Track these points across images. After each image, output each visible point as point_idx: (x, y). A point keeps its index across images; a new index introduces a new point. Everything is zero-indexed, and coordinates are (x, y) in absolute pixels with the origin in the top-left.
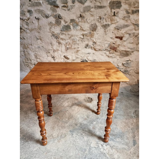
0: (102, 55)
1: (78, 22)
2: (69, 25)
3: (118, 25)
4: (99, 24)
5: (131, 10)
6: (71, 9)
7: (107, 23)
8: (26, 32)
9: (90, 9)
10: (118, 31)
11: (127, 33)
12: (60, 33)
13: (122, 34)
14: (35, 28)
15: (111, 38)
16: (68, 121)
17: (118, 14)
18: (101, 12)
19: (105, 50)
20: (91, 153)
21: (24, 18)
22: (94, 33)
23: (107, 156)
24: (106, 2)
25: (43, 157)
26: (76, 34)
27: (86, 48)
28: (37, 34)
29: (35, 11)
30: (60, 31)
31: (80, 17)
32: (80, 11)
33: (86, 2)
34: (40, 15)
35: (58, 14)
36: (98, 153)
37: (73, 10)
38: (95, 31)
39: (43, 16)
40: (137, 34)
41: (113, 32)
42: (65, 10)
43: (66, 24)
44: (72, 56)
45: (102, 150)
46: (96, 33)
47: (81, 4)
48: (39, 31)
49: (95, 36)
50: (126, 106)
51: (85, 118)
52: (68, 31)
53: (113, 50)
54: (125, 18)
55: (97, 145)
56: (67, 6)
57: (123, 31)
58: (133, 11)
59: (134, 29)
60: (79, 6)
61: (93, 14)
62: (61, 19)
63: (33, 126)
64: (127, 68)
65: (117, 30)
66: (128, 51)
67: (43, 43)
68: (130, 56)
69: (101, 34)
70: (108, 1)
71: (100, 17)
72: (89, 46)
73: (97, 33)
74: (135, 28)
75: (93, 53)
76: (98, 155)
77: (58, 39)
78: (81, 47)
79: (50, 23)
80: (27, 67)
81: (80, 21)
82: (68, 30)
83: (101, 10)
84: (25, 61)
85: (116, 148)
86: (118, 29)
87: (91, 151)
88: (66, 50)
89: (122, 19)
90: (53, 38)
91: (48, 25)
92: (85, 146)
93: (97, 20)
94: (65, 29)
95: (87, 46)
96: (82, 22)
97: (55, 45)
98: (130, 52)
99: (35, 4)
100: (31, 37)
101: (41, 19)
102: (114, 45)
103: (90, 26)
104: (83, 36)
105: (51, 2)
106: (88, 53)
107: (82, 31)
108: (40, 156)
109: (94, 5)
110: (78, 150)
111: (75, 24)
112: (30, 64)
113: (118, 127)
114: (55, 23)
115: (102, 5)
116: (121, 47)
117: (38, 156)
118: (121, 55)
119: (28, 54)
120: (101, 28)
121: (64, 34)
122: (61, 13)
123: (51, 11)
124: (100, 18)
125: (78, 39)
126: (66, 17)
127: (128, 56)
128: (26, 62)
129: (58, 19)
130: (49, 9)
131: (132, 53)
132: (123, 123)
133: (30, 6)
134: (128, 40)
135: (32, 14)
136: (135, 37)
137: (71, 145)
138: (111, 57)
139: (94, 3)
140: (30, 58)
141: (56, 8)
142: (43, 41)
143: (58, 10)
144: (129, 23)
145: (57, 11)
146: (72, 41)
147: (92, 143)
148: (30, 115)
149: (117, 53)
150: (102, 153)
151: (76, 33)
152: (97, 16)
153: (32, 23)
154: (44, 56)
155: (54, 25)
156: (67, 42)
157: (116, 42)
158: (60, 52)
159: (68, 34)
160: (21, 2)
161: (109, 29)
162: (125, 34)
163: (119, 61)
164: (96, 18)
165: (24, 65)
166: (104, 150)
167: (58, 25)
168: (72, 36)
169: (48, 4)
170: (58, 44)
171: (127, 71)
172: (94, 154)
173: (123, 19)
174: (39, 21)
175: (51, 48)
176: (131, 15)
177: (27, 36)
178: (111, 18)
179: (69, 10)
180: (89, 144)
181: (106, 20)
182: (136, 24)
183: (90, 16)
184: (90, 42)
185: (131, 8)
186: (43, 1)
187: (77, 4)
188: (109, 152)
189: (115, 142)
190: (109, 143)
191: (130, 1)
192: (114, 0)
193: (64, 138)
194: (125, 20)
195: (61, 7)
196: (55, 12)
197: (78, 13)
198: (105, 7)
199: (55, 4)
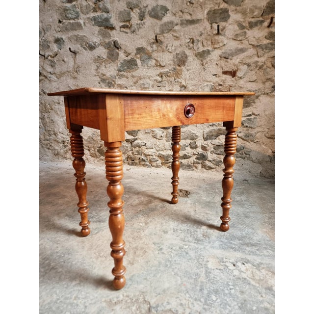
1: (151, 51)
2: (133, 58)
3: (226, 50)
4: (190, 52)
5: (247, 22)
6: (137, 31)
7: (205, 49)
8: (50, 81)
9: (173, 28)
10: (226, 61)
11: (244, 64)
12: (116, 75)
13: (235, 65)
14: (67, 71)
15: (214, 75)
16: (146, 227)
17: (225, 30)
18: (194, 31)
20: (212, 281)
21: (47, 54)
22: (181, 70)
23: (253, 283)
24: (201, 13)
25: (97, 297)
26: (148, 74)
28: (71, 82)
29: (70, 39)
30: (117, 72)
31: (154, 43)
32: (154, 31)
33: (164, 15)
34: (79, 46)
35: (112, 40)
36: (230, 279)
37: (141, 32)
38: (184, 65)
39: (85, 46)
41: (217, 64)
42: (127, 33)
43: (129, 58)
45: (236, 273)
46: (185, 68)
47: (155, 20)
48: (76, 76)
49: (184, 75)
52: (133, 70)
54: (237, 37)
56: (129, 26)
57: (236, 60)
58: (250, 23)
59: (255, 55)
60: (151, 23)
61: (178, 35)
62: (118, 48)
64: (250, 129)
65: (225, 60)
68: (252, 106)
69: (194, 70)
70: (204, 11)
71: (192, 39)
73: (188, 68)
74: (258, 53)
76: (230, 284)
77: (112, 87)
79: (96, 58)
81: (156, 50)
82: (133, 68)
83: (193, 26)
85: (268, 267)
86: (225, 57)
87: (212, 276)
89: (233, 39)
90: (103, 85)
91: (95, 63)
92: (196, 268)
93: (187, 45)
94: (126, 67)
96: (158, 52)
98: (252, 98)
99: (69, 26)
101: (80, 53)
102: (220, 87)
103: (173, 57)
104: (161, 76)
105: (100, 20)
107: (158, 68)
108: (88, 295)
109: (180, 21)
110: (180, 277)
111: (146, 57)
112: (53, 142)
113: (259, 232)
114: (108, 57)
115: (194, 18)
116: (235, 90)
117: (84, 297)
119: (51, 121)
120: (194, 59)
121: (124, 75)
122: (118, 38)
123: (100, 37)
124: (191, 42)
125: (151, 83)
126: (129, 45)
127: (249, 106)
129: (113, 50)
130: (97, 32)
133: (59, 32)
134: (246, 76)
135: (62, 45)
136: (258, 70)
137: (162, 268)
139: (180, 16)
140: (55, 130)
141: (109, 31)
143: (112, 33)
144: (245, 44)
145: (112, 36)
147: (210, 262)
150: (239, 278)
152: (186, 38)
153: (62, 61)
155: (104, 61)
157: (224, 81)
159: (133, 77)
160: (44, 25)
161: (209, 58)
162: (239, 66)
164: (183, 41)
166: (242, 273)
167: (113, 61)
168: (140, 79)
169: (93, 25)
171: (251, 135)
172: (220, 281)
173: (235, 39)
174: (75, 57)
176: (248, 30)
177: (50, 87)
179: (134, 32)
180: (203, 263)
181: (202, 43)
182: (259, 45)
183: (173, 40)
184: (175, 87)
185: (246, 19)
186: (85, 19)
187: (149, 21)
188: (254, 276)
189: (260, 257)
190: (249, 259)
191: (244, 7)
192: (215, 8)
193: (142, 256)
194: (237, 40)
195: (119, 28)
196: (107, 37)
197: (151, 35)
198: (200, 21)
199: (107, 23)
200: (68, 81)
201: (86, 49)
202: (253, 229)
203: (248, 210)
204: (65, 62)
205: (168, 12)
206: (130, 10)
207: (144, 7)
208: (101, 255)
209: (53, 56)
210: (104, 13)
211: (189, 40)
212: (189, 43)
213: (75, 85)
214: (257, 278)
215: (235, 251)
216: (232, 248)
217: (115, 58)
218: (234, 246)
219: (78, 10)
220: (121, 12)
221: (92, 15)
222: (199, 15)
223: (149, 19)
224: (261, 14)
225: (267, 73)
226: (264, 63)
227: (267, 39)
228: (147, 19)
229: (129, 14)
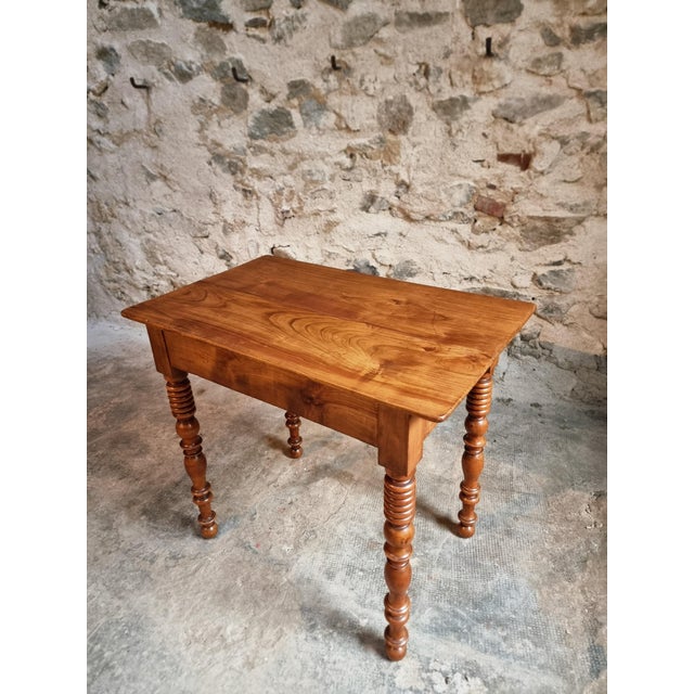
0: (440, 240)
1: (323, 92)
2: (283, 108)
3: (510, 99)
4: (419, 100)
5: (567, 26)
6: (287, 36)
7: (456, 94)
8: (100, 150)
9: (377, 32)
10: (508, 128)
11: (553, 138)
12: (245, 146)
13: (529, 141)
14: (135, 130)
15: (477, 161)
16: (295, 556)
17: (508, 45)
18: (427, 43)
19: (451, 218)
22: (398, 144)
26: (320, 149)
27: (367, 211)
28: (146, 155)
29: (130, 49)
30: (248, 139)
31: (330, 71)
32: (330, 40)
34: (154, 68)
35: (231, 59)
37: (298, 40)
38: (405, 132)
39: (167, 71)
40: (600, 139)
41: (484, 135)
42: (263, 41)
43: (273, 106)
44: (308, 247)
46: (408, 139)
47: (331, 10)
48: (156, 144)
49: (404, 157)
50: (555, 472)
51: (371, 539)
52: (284, 136)
53: (491, 214)
54: (538, 68)
55: (424, 675)
56: (269, 21)
57: (533, 127)
58: (574, 30)
59: (583, 115)
60: (322, 18)
61: (388, 54)
62: (244, 81)
63: (138, 587)
64: (557, 294)
65: (505, 124)
66: (558, 220)
67: (174, 195)
68: (567, 241)
69: (430, 147)
71: (424, 63)
72: (379, 199)
73: (415, 139)
74: (589, 112)
75: (401, 234)
77: (239, 174)
78: (342, 206)
79: (197, 101)
80: (118, 302)
81: (335, 90)
82: (284, 133)
83: (426, 30)
84: (107, 274)
86: (506, 117)
88: (277, 223)
89: (528, 71)
90: (219, 170)
91: (193, 113)
92: (371, 685)
93: (411, 80)
94: (266, 129)
95: (370, 201)
96: (341, 93)
97: (230, 202)
98: (567, 222)
99: (125, 19)
100: (121, 169)
101: (159, 88)
102: (491, 192)
103: (379, 111)
104: (352, 156)
105: (195, 5)
106: (378, 235)
107: (343, 133)
109: (393, 12)
111: (313, 105)
113: (522, 582)
114: (222, 101)
115: (430, 8)
116: (526, 201)
118: (526, 238)
119: (115, 243)
120: (428, 119)
121: (266, 150)
122: (245, 53)
123: (199, 48)
124: (422, 72)
125: (328, 170)
126: (269, 74)
127: (559, 241)
128: (109, 281)
129: (234, 84)
130: (191, 36)
131: (576, 229)
132: (545, 559)
133: (105, 31)
134: (557, 168)
135: (115, 65)
136: (588, 154)
137: (306, 682)
138: (482, 247)
140: (127, 262)
141: (220, 33)
142: (176, 187)
143: (230, 39)
144: (559, 87)
145: (228, 46)
146: (303, 183)
148: (125, 532)
149: (509, 227)
151: (317, 145)
152: (409, 62)
153: (121, 106)
154: (183, 251)
155: (216, 111)
156: (281, 185)
157: (500, 179)
158: (251, 232)
159: (285, 152)
161: (465, 119)
162: (541, 143)
163: (516, 263)
164: (402, 70)
165: (102, 293)
167: (236, 112)
168: (303, 159)
169: (182, 17)
170: (240, 195)
171: (558, 309)
173: (533, 73)
174: (148, 97)
175: (213, 218)
176: (569, 48)
178: (474, 71)
179: (279, 39)
180: (388, 672)
181: (450, 77)
182: (594, 94)
183: (378, 63)
184: (383, 184)
185: (565, 18)
187: (315, 10)
190: (481, 664)
193: (273, 646)
194: (538, 75)
195: (243, 26)
196: (217, 49)
197: (322, 51)
198: (445, 17)
199: (214, 13)
200: (140, 152)
201: (170, 79)
202: (512, 573)
204: (126, 107)
208: (197, 635)
209: (98, 92)
211: (416, 68)
212: (418, 76)
213: (155, 164)
215: (459, 639)
217: (239, 105)
218: (459, 624)
223: (317, 7)
228: (312, 5)
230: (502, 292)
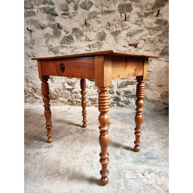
1: (82, 31)
2: (71, 35)
3: (131, 31)
4: (108, 32)
5: (143, 13)
6: (73, 17)
7: (117, 29)
9: (97, 15)
10: (131, 38)
11: (142, 40)
12: (59, 46)
13: (136, 40)
16: (82, 149)
17: (129, 18)
18: (110, 18)
20: (129, 188)
22: (102, 43)
23: (157, 187)
24: (114, 6)
26: (81, 46)
28: (29, 50)
29: (27, 22)
30: (60, 44)
31: (84, 25)
32: (84, 18)
33: (91, 7)
34: (34, 26)
35: (56, 23)
36: (141, 186)
37: (76, 18)
38: (104, 40)
39: (38, 27)
41: (125, 39)
42: (66, 18)
43: (68, 35)
45: (145, 180)
46: (105, 42)
47: (85, 10)
48: (32, 47)
49: (104, 46)
52: (71, 43)
55: (135, 174)
56: (68, 14)
57: (137, 37)
58: (145, 13)
59: (149, 34)
60: (82, 12)
61: (100, 21)
62: (60, 28)
64: (147, 81)
65: (130, 37)
69: (111, 43)
70: (116, 5)
71: (109, 23)
73: (107, 42)
74: (150, 33)
76: (142, 189)
77: (57, 54)
79: (46, 34)
81: (85, 30)
82: (71, 42)
83: (109, 15)
85: (165, 175)
86: (130, 35)
87: (129, 184)
89: (135, 24)
90: (51, 53)
91: (45, 38)
92: (117, 179)
93: (105, 27)
94: (66, 41)
96: (87, 31)
99: (27, 14)
101: (35, 31)
103: (97, 35)
104: (90, 47)
105: (47, 10)
107: (87, 41)
109: (101, 11)
111: (79, 34)
113: (157, 148)
114: (53, 34)
115: (110, 9)
120: (110, 36)
121: (65, 47)
122: (60, 21)
123: (48, 20)
124: (108, 25)
125: (83, 51)
126: (67, 27)
129: (57, 30)
130: (46, 18)
134: (144, 47)
139: (100, 8)
141: (54, 17)
143: (57, 18)
144: (143, 27)
145: (56, 20)
147: (127, 174)
150: (147, 185)
152: (105, 22)
155: (51, 37)
157: (130, 51)
159: (71, 47)
161: (120, 36)
162: (139, 41)
164: (103, 24)
166: (149, 180)
167: (57, 37)
168: (76, 49)
169: (43, 13)
171: (147, 85)
172: (135, 188)
173: (136, 24)
174: (31, 34)
176: (144, 18)
178: (121, 24)
179: (70, 18)
180: (122, 175)
181: (115, 26)
182: (151, 28)
183: (97, 23)
185: (143, 11)
186: (37, 9)
187: (80, 11)
188: (157, 182)
189: (159, 167)
190: (153, 169)
191: (141, 3)
192: (123, 3)
194: (137, 24)
195: (60, 15)
196: (53, 21)
197: (82, 20)
198: (114, 11)
199: (53, 11)
200: (27, 50)
201: (38, 29)
202: (153, 147)
203: (148, 134)
205: (93, 5)
206: (68, 3)
207: (77, 2)
208: (49, 173)
210: (50, 5)
211: (107, 24)
212: (107, 26)
213: (31, 53)
214: (159, 183)
215: (143, 164)
216: (141, 162)
217: (58, 35)
218: (142, 160)
219: (33, 3)
220: (61, 5)
221: (42, 6)
222: (113, 7)
223: (81, 10)
224: (152, 8)
225: (156, 45)
226: (154, 39)
227: (156, 24)
228: (79, 9)
229: (67, 6)
230: (132, 81)
